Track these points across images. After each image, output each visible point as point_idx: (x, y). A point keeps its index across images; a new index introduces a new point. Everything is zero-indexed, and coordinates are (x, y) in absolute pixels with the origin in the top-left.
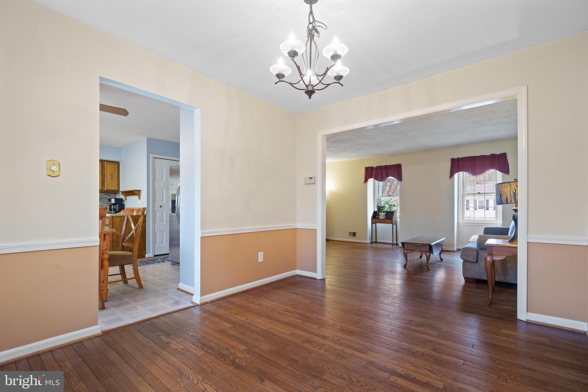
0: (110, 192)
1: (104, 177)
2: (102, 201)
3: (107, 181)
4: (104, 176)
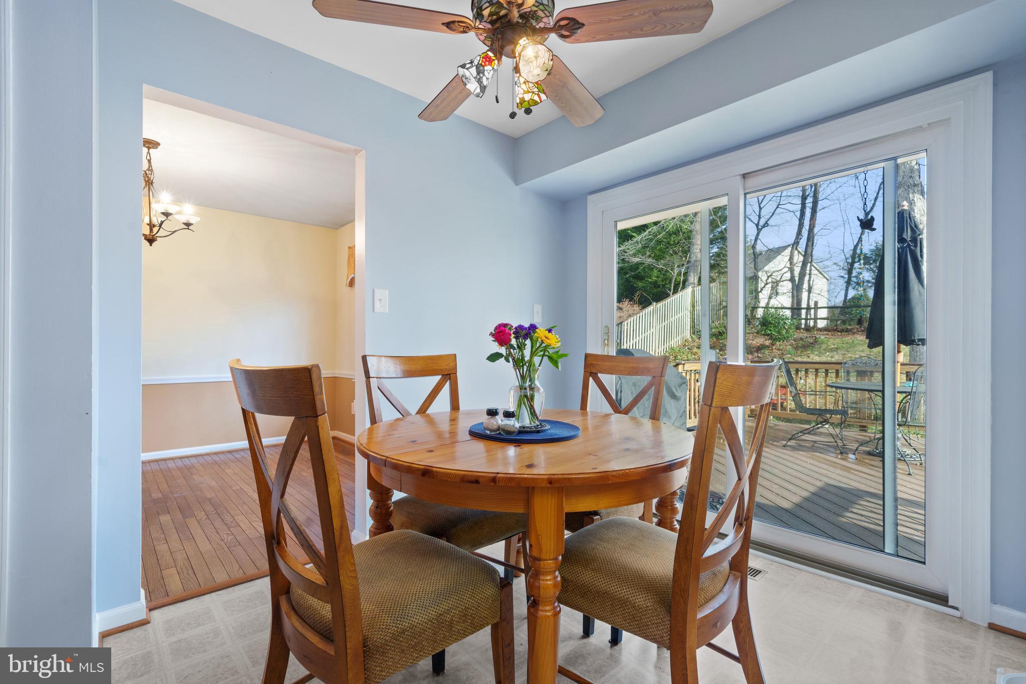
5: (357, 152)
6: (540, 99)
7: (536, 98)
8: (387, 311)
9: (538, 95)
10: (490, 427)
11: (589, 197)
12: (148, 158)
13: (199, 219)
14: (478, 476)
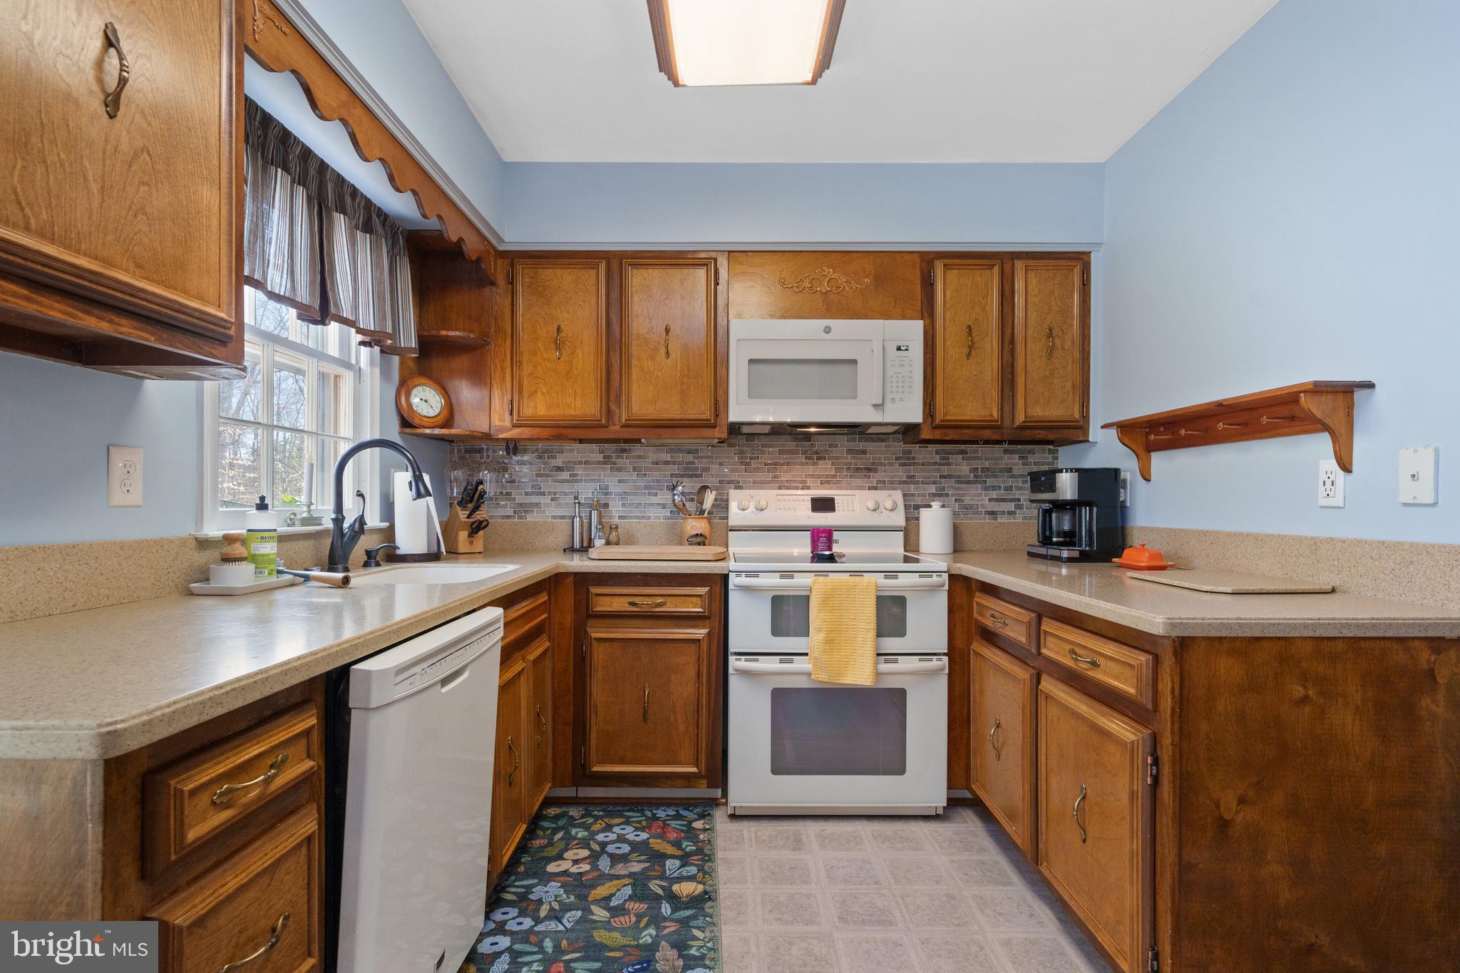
0: (1041, 434)
1: (1013, 351)
2: (994, 488)
3: (1029, 368)
4: (1012, 342)
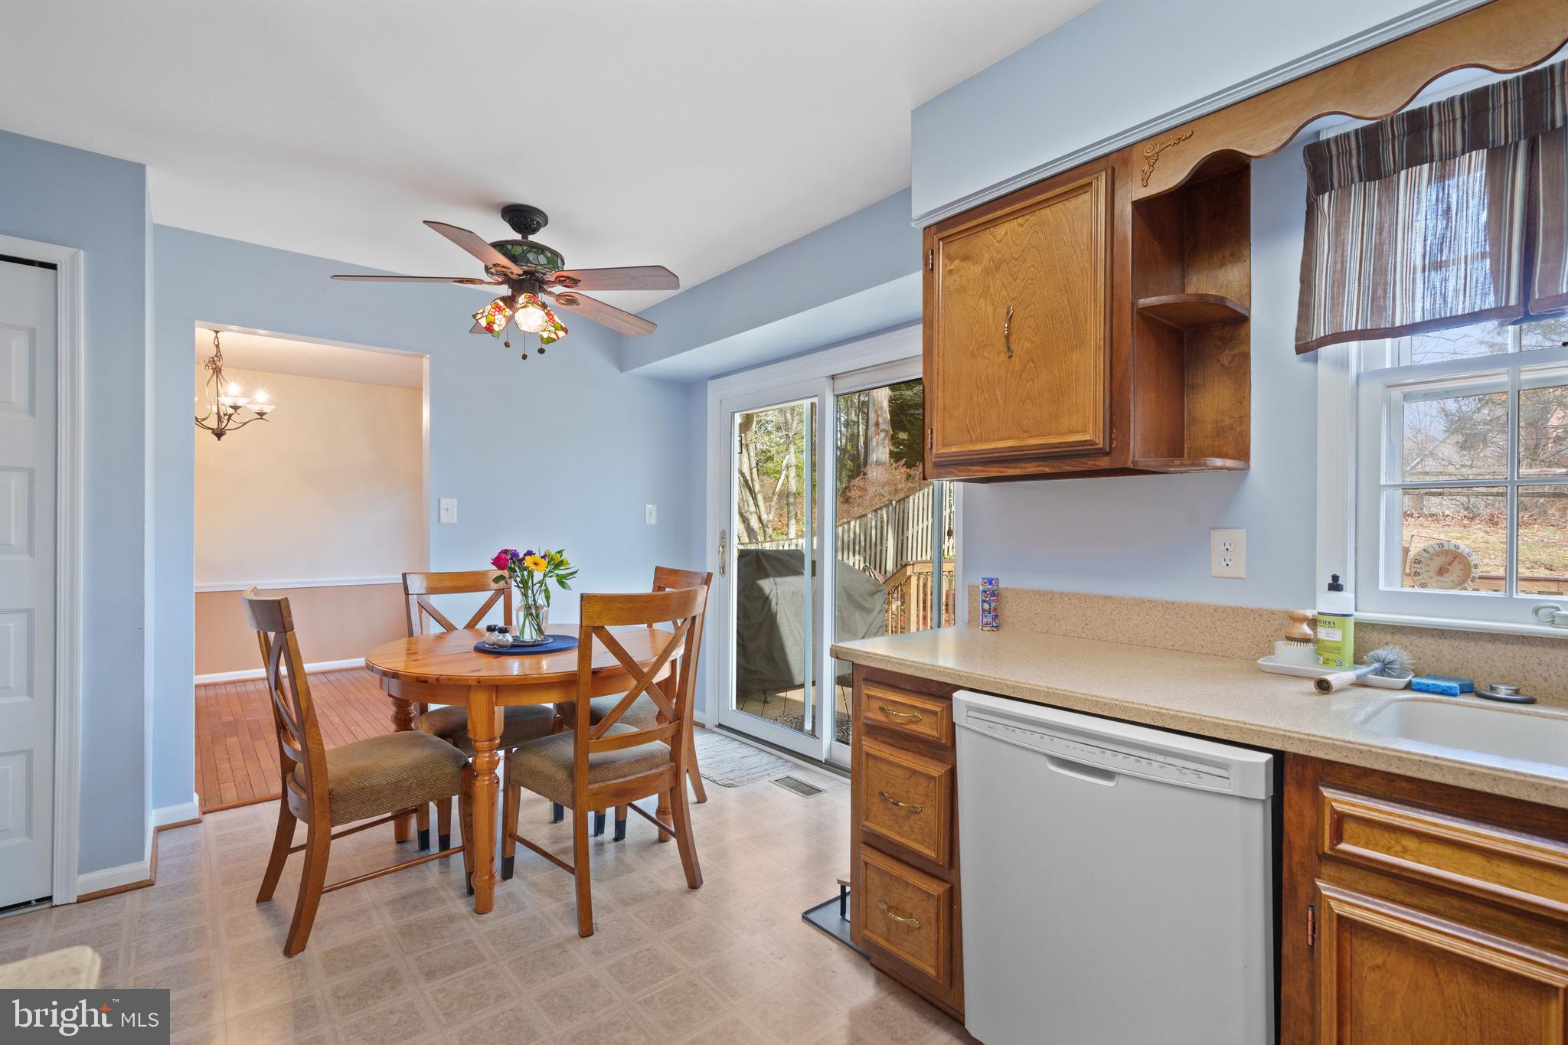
5: (421, 357)
6: (557, 336)
7: (553, 336)
8: (456, 521)
9: (556, 333)
10: (487, 642)
11: (709, 383)
12: (216, 343)
13: (274, 407)
14: (427, 678)
